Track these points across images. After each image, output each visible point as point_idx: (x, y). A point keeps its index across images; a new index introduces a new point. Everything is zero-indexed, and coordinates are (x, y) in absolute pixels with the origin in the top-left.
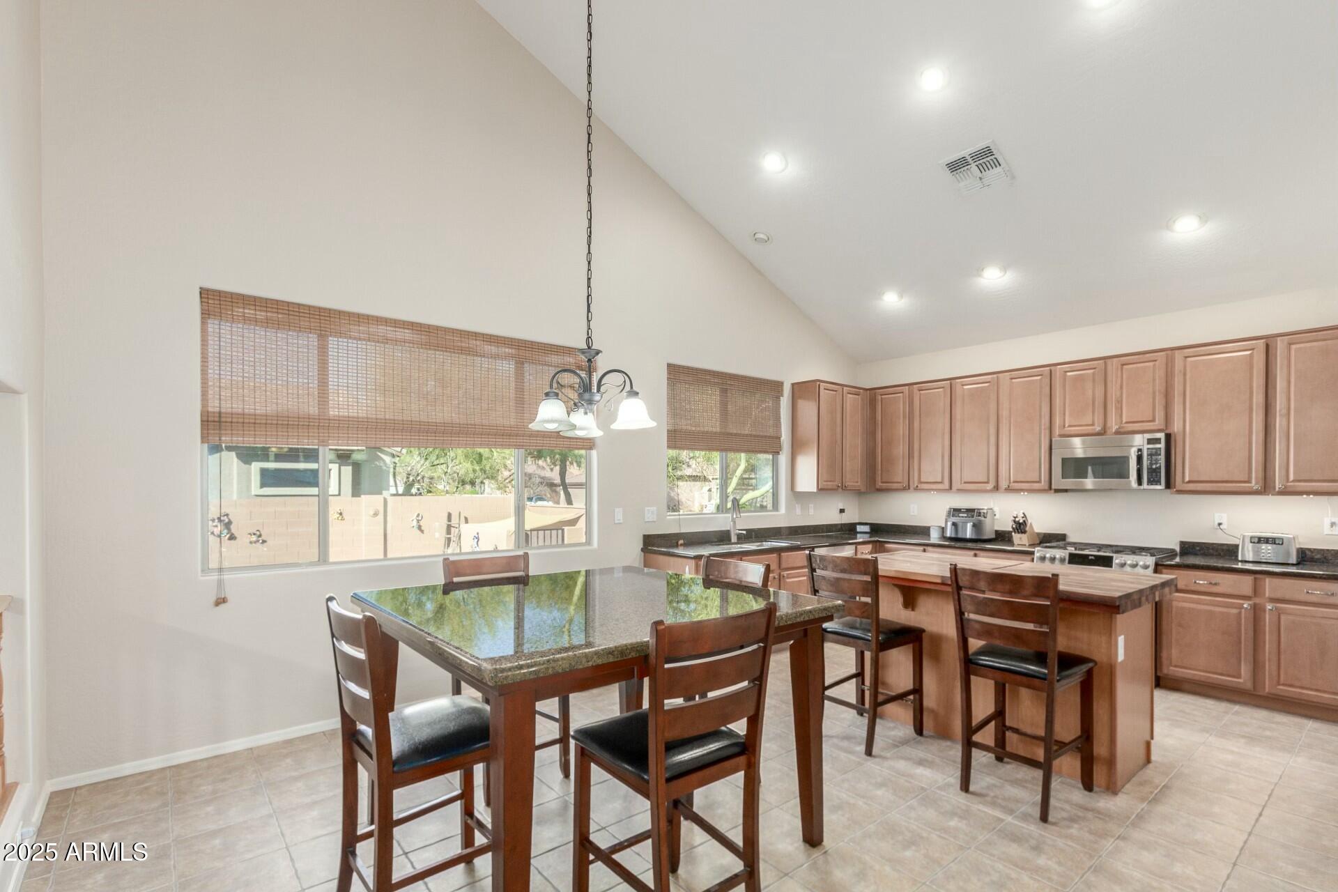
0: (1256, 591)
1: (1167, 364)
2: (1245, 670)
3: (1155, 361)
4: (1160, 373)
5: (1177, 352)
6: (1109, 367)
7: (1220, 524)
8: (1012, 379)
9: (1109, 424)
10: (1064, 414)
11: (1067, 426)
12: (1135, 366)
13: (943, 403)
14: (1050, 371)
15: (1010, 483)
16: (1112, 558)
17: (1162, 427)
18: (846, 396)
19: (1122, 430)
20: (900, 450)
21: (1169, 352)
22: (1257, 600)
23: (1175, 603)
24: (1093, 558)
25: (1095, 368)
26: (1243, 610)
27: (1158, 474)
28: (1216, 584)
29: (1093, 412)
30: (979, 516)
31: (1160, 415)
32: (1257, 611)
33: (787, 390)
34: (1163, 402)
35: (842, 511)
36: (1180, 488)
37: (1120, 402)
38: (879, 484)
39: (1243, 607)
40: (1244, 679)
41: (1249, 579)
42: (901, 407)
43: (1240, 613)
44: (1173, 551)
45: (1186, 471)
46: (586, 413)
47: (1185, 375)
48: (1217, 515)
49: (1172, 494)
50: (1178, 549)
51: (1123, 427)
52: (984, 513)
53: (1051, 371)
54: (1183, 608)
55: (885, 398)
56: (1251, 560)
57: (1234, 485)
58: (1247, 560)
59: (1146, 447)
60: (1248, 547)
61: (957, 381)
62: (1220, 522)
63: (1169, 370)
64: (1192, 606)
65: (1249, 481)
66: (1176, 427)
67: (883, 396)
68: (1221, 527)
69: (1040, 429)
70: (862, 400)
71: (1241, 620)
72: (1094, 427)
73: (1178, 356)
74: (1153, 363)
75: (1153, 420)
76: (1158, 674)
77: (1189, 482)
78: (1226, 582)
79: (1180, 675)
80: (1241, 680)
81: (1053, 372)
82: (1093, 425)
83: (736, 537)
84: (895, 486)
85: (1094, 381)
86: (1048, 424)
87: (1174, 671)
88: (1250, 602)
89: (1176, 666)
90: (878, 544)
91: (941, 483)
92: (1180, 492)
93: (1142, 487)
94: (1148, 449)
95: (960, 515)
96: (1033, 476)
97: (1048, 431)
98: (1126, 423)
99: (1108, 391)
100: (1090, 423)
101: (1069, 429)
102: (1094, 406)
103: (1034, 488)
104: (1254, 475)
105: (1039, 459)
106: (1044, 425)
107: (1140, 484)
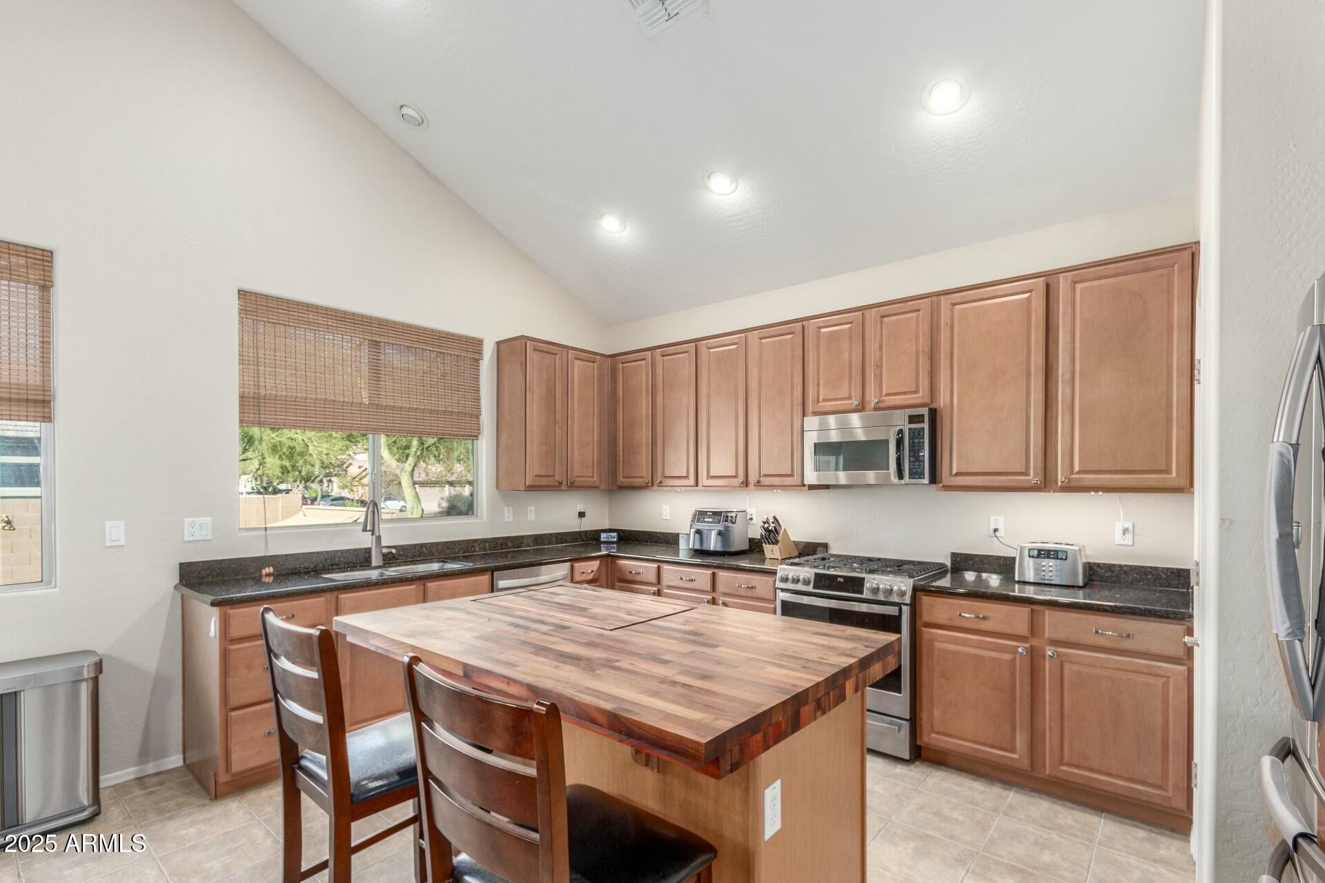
0: (1034, 628)
1: (932, 314)
2: (1021, 741)
3: (919, 310)
4: (925, 327)
5: (943, 298)
6: (868, 321)
7: (996, 530)
8: (761, 338)
9: (867, 398)
10: (818, 384)
11: (821, 400)
12: (896, 317)
13: (687, 372)
14: (800, 327)
15: (760, 477)
16: (863, 579)
17: (927, 400)
18: (573, 362)
19: (882, 405)
20: (643, 435)
21: (934, 298)
22: (1035, 642)
23: (937, 645)
24: (842, 580)
25: (851, 323)
26: (1018, 656)
27: (922, 464)
28: (984, 618)
29: (850, 380)
30: (726, 521)
31: (924, 383)
32: (1034, 656)
33: (488, 351)
34: (928, 367)
35: (582, 515)
36: (947, 483)
37: (879, 367)
38: (621, 480)
39: (1017, 652)
40: (1018, 755)
41: (1023, 612)
42: (643, 379)
43: (1015, 658)
44: (942, 566)
45: (955, 461)
47: (952, 328)
48: (992, 518)
49: (938, 490)
50: (948, 563)
51: (882, 401)
52: (732, 517)
53: (803, 327)
54: (944, 650)
55: (626, 367)
56: (1032, 580)
57: (1009, 477)
58: (1027, 580)
59: (906, 427)
60: (1028, 563)
61: (703, 342)
62: (996, 527)
63: (935, 322)
64: (958, 648)
65: (1026, 474)
66: (942, 401)
67: (624, 365)
68: (997, 534)
69: (792, 403)
70: (600, 368)
71: (1015, 670)
72: (850, 402)
73: (945, 302)
74: (917, 313)
75: (916, 392)
76: (919, 743)
77: (958, 474)
78: (998, 614)
79: (942, 745)
80: (1015, 756)
81: (806, 327)
82: (849, 398)
83: (381, 558)
84: (638, 481)
85: (851, 339)
86: (800, 399)
87: (936, 739)
88: (1026, 645)
89: (938, 733)
90: (610, 558)
91: (686, 477)
92: (947, 488)
93: (903, 482)
94: (910, 429)
95: (706, 520)
96: (785, 467)
97: (801, 408)
98: (886, 395)
99: (866, 352)
100: (847, 396)
101: (823, 403)
102: (851, 372)
103: (786, 484)
104: (1033, 464)
105: (790, 447)
106: (797, 399)
107: (901, 477)
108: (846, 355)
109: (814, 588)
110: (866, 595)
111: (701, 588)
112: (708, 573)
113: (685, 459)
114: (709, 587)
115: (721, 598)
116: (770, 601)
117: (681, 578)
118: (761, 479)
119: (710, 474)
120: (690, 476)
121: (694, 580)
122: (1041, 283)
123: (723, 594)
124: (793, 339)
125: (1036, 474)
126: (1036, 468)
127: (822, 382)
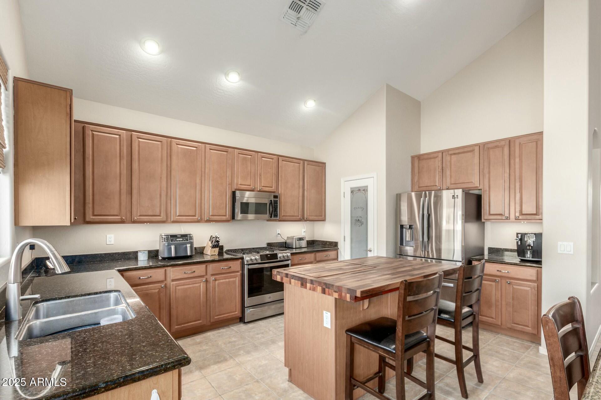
1: (277, 162)
4: (275, 165)
5: (280, 157)
6: (257, 157)
8: (211, 149)
9: (256, 187)
12: (266, 159)
13: (161, 154)
16: (276, 253)
17: (275, 190)
21: (277, 157)
24: (269, 256)
27: (277, 212)
29: (251, 178)
31: (274, 185)
34: (275, 179)
36: (281, 219)
38: (91, 217)
42: (118, 148)
45: (283, 212)
47: (282, 168)
51: (262, 189)
57: (295, 217)
65: (299, 216)
69: (226, 184)
72: (251, 187)
75: (272, 187)
78: (308, 257)
81: (233, 151)
84: (111, 218)
91: (159, 216)
93: (271, 219)
94: (274, 200)
95: (177, 240)
96: (222, 212)
97: (230, 186)
98: (263, 186)
99: (256, 169)
100: (249, 184)
101: (240, 186)
102: (251, 175)
103: (223, 219)
104: (300, 213)
105: (225, 202)
106: (229, 182)
107: (271, 217)
108: (249, 168)
109: (261, 261)
110: (279, 259)
111: (199, 275)
112: (203, 266)
113: (158, 205)
114: (204, 274)
115: (212, 277)
116: (238, 272)
117: (185, 273)
118: (210, 217)
119: (178, 215)
120: (162, 215)
121: (194, 272)
122: (302, 162)
123: (212, 275)
124: (227, 154)
125: (301, 216)
126: (301, 215)
127: (239, 177)
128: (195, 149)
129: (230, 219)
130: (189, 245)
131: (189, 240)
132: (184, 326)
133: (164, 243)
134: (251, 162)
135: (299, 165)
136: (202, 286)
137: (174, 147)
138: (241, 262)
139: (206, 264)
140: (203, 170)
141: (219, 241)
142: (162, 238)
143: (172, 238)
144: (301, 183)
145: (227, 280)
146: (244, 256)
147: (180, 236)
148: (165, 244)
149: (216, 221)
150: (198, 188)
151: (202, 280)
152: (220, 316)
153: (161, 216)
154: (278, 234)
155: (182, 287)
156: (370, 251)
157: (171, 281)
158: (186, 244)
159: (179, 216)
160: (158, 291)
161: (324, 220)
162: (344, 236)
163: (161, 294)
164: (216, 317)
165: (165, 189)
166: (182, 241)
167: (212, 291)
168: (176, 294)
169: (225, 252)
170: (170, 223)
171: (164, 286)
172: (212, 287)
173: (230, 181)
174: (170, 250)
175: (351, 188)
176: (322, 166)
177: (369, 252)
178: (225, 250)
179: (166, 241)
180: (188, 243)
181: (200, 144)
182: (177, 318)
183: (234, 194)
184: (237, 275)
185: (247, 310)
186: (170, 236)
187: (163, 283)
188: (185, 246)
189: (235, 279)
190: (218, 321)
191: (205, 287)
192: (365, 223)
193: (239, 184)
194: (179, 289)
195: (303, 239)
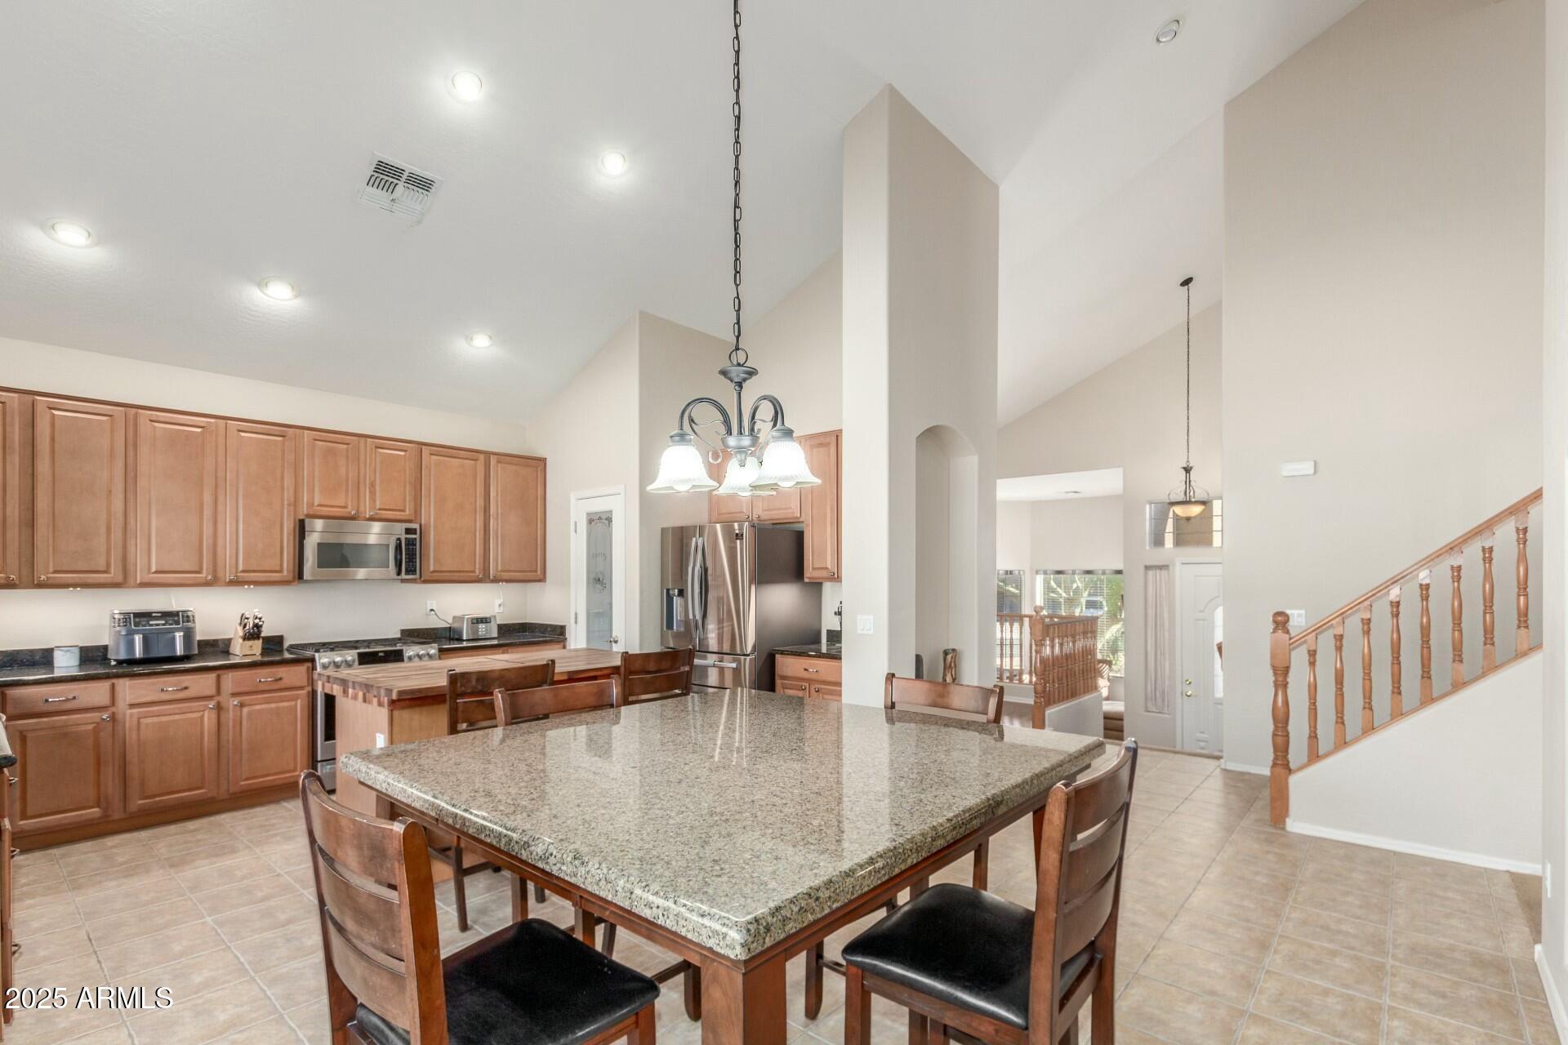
1: (416, 457)
3: (406, 451)
4: (410, 465)
5: (424, 447)
6: (363, 447)
8: (240, 430)
9: (362, 509)
10: (312, 491)
11: (314, 505)
12: (388, 451)
15: (236, 573)
16: (401, 651)
19: (378, 515)
21: (418, 446)
24: (381, 654)
25: (348, 444)
27: (415, 564)
29: (347, 491)
30: (188, 621)
31: (412, 503)
36: (427, 578)
37: (372, 485)
45: (431, 562)
46: (742, 465)
47: (430, 470)
51: (379, 512)
52: (192, 616)
53: (296, 434)
56: (472, 638)
57: (465, 574)
59: (403, 537)
60: (470, 628)
62: (432, 608)
63: (418, 462)
65: (474, 572)
68: (433, 613)
69: (282, 504)
72: (347, 510)
73: (425, 451)
74: (404, 453)
75: (404, 509)
81: (299, 435)
82: (346, 507)
91: (105, 573)
93: (399, 577)
94: (406, 538)
95: (151, 623)
96: (273, 563)
97: (292, 508)
98: (380, 509)
99: (362, 472)
100: (343, 505)
101: (318, 508)
102: (347, 486)
103: (272, 579)
104: (477, 566)
105: (279, 544)
106: (288, 499)
107: (399, 573)
108: (343, 471)
111: (200, 694)
112: (212, 676)
113: (103, 549)
114: (212, 691)
115: (233, 699)
116: (302, 688)
117: (162, 690)
118: (239, 574)
119: (154, 569)
120: (112, 571)
121: (186, 688)
122: (482, 457)
123: (234, 695)
124: (283, 442)
125: (480, 572)
126: (479, 568)
127: (317, 489)
128: (199, 430)
129: (290, 578)
130: (182, 634)
131: (183, 622)
132: (160, 801)
133: (118, 629)
134: (347, 457)
135: (476, 464)
136: (209, 719)
137: (145, 427)
138: (308, 667)
139: (219, 672)
140: (221, 474)
141: (261, 626)
142: (114, 618)
143: (137, 620)
144: (480, 502)
145: (273, 705)
146: (317, 655)
147: (160, 615)
148: (120, 632)
149: (256, 583)
150: (208, 512)
151: (206, 705)
152: (254, 781)
153: (110, 573)
154: (432, 610)
155: (156, 720)
156: (616, 642)
157: (128, 707)
158: (173, 631)
159: (156, 572)
160: (95, 728)
161: (542, 579)
162: (576, 614)
163: (101, 734)
164: (243, 783)
165: (120, 516)
166: (163, 625)
167: (234, 727)
168: (139, 735)
169: (287, 650)
170: (133, 587)
171: (108, 717)
172: (234, 720)
173: (293, 500)
174: (130, 645)
175: (588, 514)
176: (538, 464)
177: (613, 644)
178: (286, 644)
179: (122, 624)
180: (178, 630)
181: (213, 420)
182: (143, 784)
183: (302, 523)
184: (298, 695)
185: (322, 766)
186: (132, 615)
187: (107, 711)
188: (170, 635)
189: (293, 703)
190: (248, 791)
191: (214, 721)
192: (608, 586)
193: (316, 504)
194: (147, 724)
195: (488, 620)
